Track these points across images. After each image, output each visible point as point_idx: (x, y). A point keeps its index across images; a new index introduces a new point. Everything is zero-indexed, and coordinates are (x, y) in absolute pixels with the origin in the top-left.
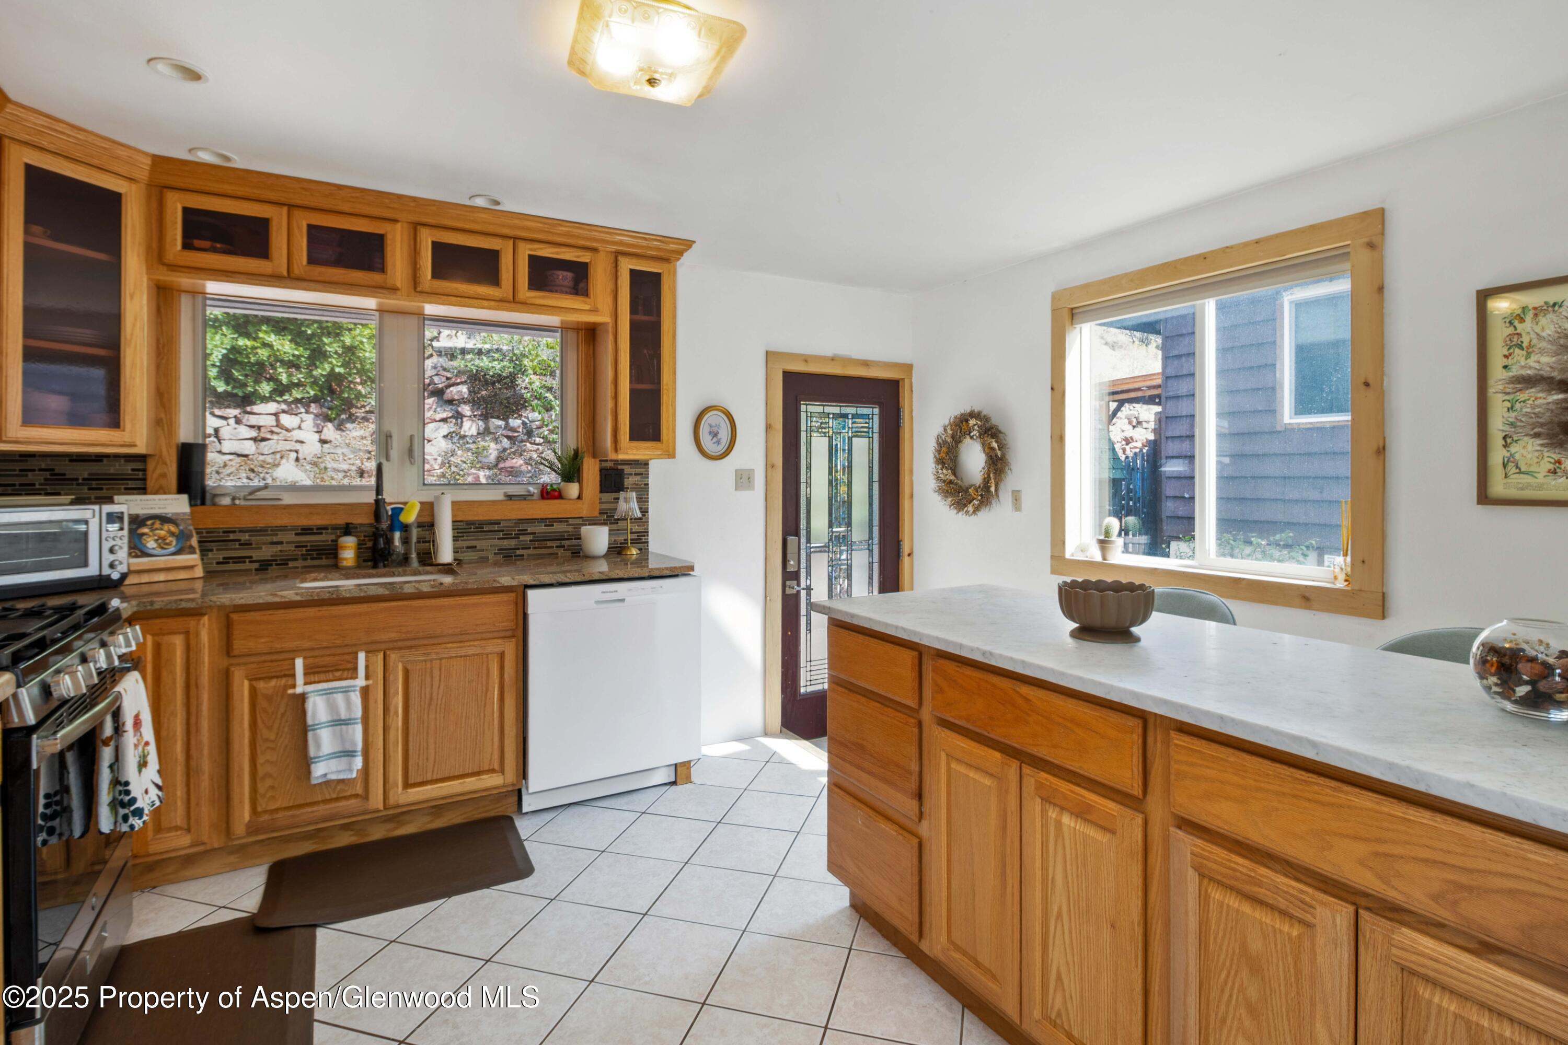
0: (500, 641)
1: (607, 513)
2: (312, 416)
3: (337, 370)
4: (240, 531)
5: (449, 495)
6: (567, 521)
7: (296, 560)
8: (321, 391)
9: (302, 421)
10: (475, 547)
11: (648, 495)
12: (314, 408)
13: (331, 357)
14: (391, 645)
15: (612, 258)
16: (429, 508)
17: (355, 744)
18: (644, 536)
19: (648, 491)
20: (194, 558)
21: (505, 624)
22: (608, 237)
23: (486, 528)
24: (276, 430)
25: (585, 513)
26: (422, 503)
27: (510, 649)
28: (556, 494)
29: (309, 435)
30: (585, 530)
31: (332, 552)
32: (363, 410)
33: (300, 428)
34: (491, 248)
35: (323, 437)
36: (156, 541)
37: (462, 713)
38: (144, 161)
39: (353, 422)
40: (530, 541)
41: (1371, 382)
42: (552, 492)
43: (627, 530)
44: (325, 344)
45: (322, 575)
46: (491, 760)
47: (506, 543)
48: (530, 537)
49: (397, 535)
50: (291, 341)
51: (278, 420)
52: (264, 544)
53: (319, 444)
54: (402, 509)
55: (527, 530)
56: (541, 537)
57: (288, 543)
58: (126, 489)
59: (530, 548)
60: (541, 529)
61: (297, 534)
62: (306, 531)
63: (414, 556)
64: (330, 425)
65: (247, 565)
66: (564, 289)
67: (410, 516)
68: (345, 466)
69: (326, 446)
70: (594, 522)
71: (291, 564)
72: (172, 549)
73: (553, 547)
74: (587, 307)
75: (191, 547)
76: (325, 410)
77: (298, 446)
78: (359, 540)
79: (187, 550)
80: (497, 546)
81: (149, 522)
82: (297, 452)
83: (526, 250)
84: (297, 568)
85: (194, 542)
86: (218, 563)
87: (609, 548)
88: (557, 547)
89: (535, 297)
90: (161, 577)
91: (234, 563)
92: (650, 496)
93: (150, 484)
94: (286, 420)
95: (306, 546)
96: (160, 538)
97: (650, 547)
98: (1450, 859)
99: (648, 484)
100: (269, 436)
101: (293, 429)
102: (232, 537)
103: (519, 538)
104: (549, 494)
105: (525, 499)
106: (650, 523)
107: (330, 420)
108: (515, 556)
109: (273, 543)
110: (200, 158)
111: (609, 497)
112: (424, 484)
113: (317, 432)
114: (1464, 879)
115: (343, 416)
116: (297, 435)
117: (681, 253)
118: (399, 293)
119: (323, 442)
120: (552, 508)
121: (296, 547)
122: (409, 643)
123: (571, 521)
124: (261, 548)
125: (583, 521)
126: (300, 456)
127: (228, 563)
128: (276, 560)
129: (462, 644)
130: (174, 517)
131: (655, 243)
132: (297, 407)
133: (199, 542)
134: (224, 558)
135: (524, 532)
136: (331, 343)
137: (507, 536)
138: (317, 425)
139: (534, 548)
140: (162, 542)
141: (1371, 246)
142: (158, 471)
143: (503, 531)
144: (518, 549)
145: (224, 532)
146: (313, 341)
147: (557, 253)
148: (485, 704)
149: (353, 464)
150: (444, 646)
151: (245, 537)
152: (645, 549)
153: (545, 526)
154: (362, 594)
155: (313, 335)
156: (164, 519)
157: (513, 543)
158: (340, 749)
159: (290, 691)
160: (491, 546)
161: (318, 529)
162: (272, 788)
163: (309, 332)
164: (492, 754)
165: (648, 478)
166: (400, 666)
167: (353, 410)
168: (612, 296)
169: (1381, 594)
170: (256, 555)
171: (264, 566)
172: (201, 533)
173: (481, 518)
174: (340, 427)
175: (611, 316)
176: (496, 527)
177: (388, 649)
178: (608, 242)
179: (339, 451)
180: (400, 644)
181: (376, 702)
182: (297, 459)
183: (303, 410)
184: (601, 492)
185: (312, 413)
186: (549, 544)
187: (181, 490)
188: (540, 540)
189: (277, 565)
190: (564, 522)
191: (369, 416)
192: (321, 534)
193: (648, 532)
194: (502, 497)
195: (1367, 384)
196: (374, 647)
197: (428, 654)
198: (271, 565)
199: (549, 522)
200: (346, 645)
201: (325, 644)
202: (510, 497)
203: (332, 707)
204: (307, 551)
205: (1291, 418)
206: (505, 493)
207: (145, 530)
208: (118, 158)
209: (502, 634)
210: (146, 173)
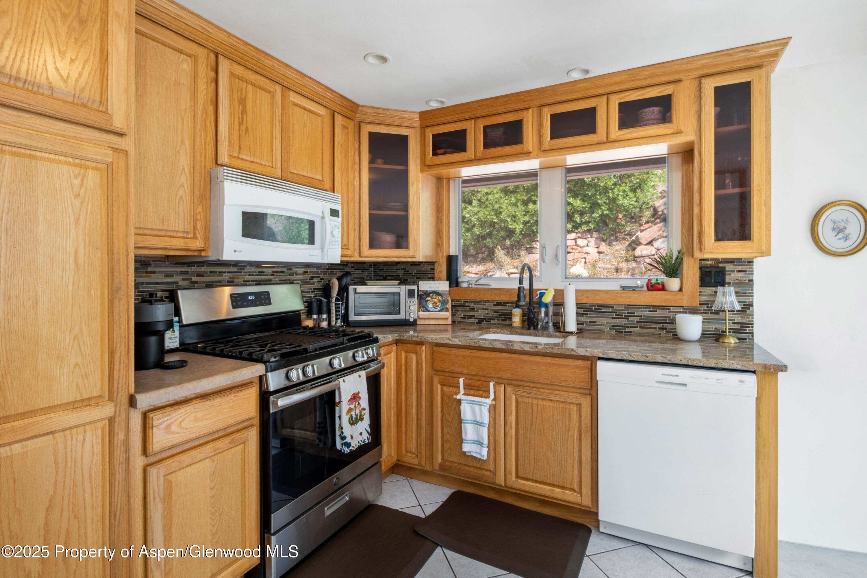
0: (578, 395)
1: (708, 304)
2: (594, 239)
3: (605, 212)
4: (470, 302)
5: (574, 285)
6: (669, 309)
7: (494, 319)
8: (597, 225)
9: (589, 242)
10: (595, 322)
11: (752, 290)
12: (595, 235)
13: (602, 205)
14: (509, 382)
15: (696, 83)
16: (560, 294)
17: (483, 439)
18: (749, 327)
19: (753, 286)
20: (448, 314)
21: (582, 384)
22: (691, 66)
23: (603, 309)
24: (576, 247)
25: (685, 303)
26: (556, 290)
27: (586, 402)
28: (660, 287)
29: (592, 250)
30: (679, 317)
31: (508, 316)
32: (624, 233)
33: (587, 245)
34: (590, 107)
35: (599, 250)
36: (433, 304)
37: (552, 441)
38: (416, 117)
39: (617, 241)
40: (637, 322)
42: (657, 286)
43: (725, 320)
44: (599, 199)
45: (499, 330)
46: (572, 481)
47: (617, 322)
48: (638, 319)
49: (543, 310)
50: (580, 200)
51: (576, 242)
52: (480, 309)
53: (597, 254)
54: (545, 293)
55: (634, 313)
56: (646, 319)
57: (490, 309)
58: (428, 278)
59: (637, 327)
60: (647, 313)
61: (494, 305)
62: (499, 304)
63: (551, 324)
64: (603, 243)
65: (473, 320)
66: (651, 122)
67: (548, 299)
68: (609, 266)
69: (601, 255)
70: (693, 311)
71: (492, 322)
72: (438, 309)
73: (656, 328)
74: (671, 131)
75: (447, 308)
76: (601, 235)
77: (586, 256)
78: (523, 311)
79: (445, 310)
80: (611, 323)
81: (431, 295)
82: (585, 258)
83: (615, 101)
84: (495, 324)
85: (449, 306)
86: (461, 318)
87: (702, 334)
88: (660, 328)
89: (624, 134)
90: (433, 322)
91: (468, 318)
92: (755, 291)
93: (436, 276)
94: (580, 242)
95: (499, 312)
96: (434, 303)
97: (755, 338)
99: (752, 280)
100: (571, 251)
101: (584, 246)
102: (467, 304)
103: (628, 319)
104: (652, 287)
105: (634, 290)
106: (754, 316)
107: (604, 241)
108: (625, 332)
109: (484, 309)
110: (433, 106)
111: (709, 290)
112: (566, 278)
113: (597, 247)
115: (612, 238)
116: (586, 249)
117: (776, 55)
118: (531, 154)
119: (599, 253)
120: (656, 298)
121: (494, 312)
122: (520, 383)
123: (672, 309)
124: (478, 311)
125: (683, 309)
126: (587, 261)
127: (465, 318)
128: (485, 319)
129: (551, 392)
130: (441, 293)
131: (742, 55)
132: (586, 235)
133: (452, 306)
134: (464, 315)
135: (632, 315)
136: (601, 198)
137: (618, 317)
138: (596, 244)
139: (640, 327)
140: (435, 305)
142: (438, 270)
143: (616, 313)
144: (628, 327)
145: (464, 302)
146: (593, 198)
147: (643, 94)
148: (568, 439)
149: (613, 265)
150: (540, 390)
151: (472, 305)
152: (750, 339)
153: (649, 311)
154: (491, 346)
155: (592, 195)
156: (437, 293)
157: (623, 322)
158: (476, 439)
159: (455, 397)
160: (607, 323)
161: (504, 303)
162: (450, 448)
163: (590, 194)
164: (573, 477)
165: (753, 274)
166: (513, 397)
167: (618, 234)
168: (696, 116)
170: (477, 315)
171: (480, 321)
172: (454, 301)
173: (599, 302)
174: (610, 244)
175: (696, 134)
176: (610, 310)
177: (507, 384)
178: (690, 70)
179: (607, 257)
180: (514, 382)
181: (500, 416)
182: (585, 262)
183: (589, 236)
184: (701, 286)
185: (594, 237)
186: (653, 325)
187: (447, 280)
188: (646, 323)
189: (486, 321)
190: (666, 309)
191: (626, 237)
192: (506, 306)
193: (753, 324)
194: (619, 288)
196: (499, 381)
197: (530, 393)
198: (483, 321)
199: (654, 308)
200: (485, 376)
201: (474, 373)
202: (624, 288)
203: (474, 413)
204: (499, 315)
206: (620, 285)
207: (429, 298)
208: (405, 118)
209: (582, 391)
210: (419, 122)
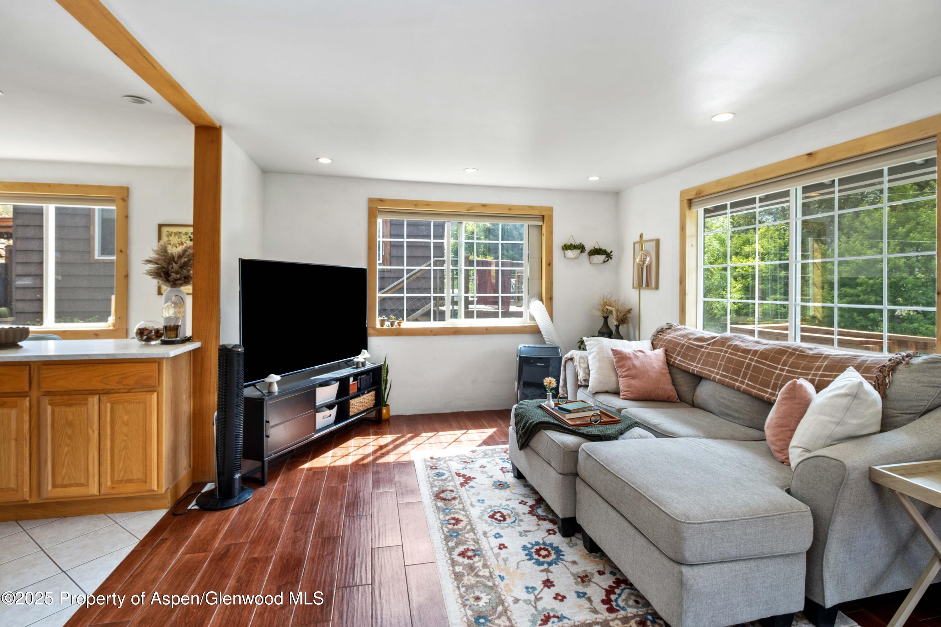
41: (123, 250)
98: (120, 373)
114: (124, 376)
141: (123, 200)
169: (125, 330)
195: (121, 251)
205: (99, 256)
